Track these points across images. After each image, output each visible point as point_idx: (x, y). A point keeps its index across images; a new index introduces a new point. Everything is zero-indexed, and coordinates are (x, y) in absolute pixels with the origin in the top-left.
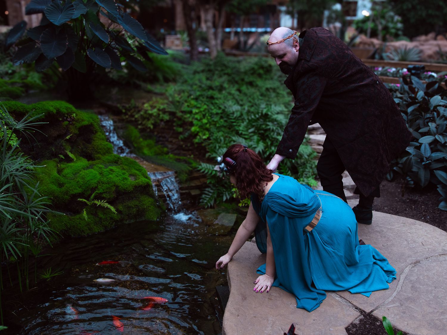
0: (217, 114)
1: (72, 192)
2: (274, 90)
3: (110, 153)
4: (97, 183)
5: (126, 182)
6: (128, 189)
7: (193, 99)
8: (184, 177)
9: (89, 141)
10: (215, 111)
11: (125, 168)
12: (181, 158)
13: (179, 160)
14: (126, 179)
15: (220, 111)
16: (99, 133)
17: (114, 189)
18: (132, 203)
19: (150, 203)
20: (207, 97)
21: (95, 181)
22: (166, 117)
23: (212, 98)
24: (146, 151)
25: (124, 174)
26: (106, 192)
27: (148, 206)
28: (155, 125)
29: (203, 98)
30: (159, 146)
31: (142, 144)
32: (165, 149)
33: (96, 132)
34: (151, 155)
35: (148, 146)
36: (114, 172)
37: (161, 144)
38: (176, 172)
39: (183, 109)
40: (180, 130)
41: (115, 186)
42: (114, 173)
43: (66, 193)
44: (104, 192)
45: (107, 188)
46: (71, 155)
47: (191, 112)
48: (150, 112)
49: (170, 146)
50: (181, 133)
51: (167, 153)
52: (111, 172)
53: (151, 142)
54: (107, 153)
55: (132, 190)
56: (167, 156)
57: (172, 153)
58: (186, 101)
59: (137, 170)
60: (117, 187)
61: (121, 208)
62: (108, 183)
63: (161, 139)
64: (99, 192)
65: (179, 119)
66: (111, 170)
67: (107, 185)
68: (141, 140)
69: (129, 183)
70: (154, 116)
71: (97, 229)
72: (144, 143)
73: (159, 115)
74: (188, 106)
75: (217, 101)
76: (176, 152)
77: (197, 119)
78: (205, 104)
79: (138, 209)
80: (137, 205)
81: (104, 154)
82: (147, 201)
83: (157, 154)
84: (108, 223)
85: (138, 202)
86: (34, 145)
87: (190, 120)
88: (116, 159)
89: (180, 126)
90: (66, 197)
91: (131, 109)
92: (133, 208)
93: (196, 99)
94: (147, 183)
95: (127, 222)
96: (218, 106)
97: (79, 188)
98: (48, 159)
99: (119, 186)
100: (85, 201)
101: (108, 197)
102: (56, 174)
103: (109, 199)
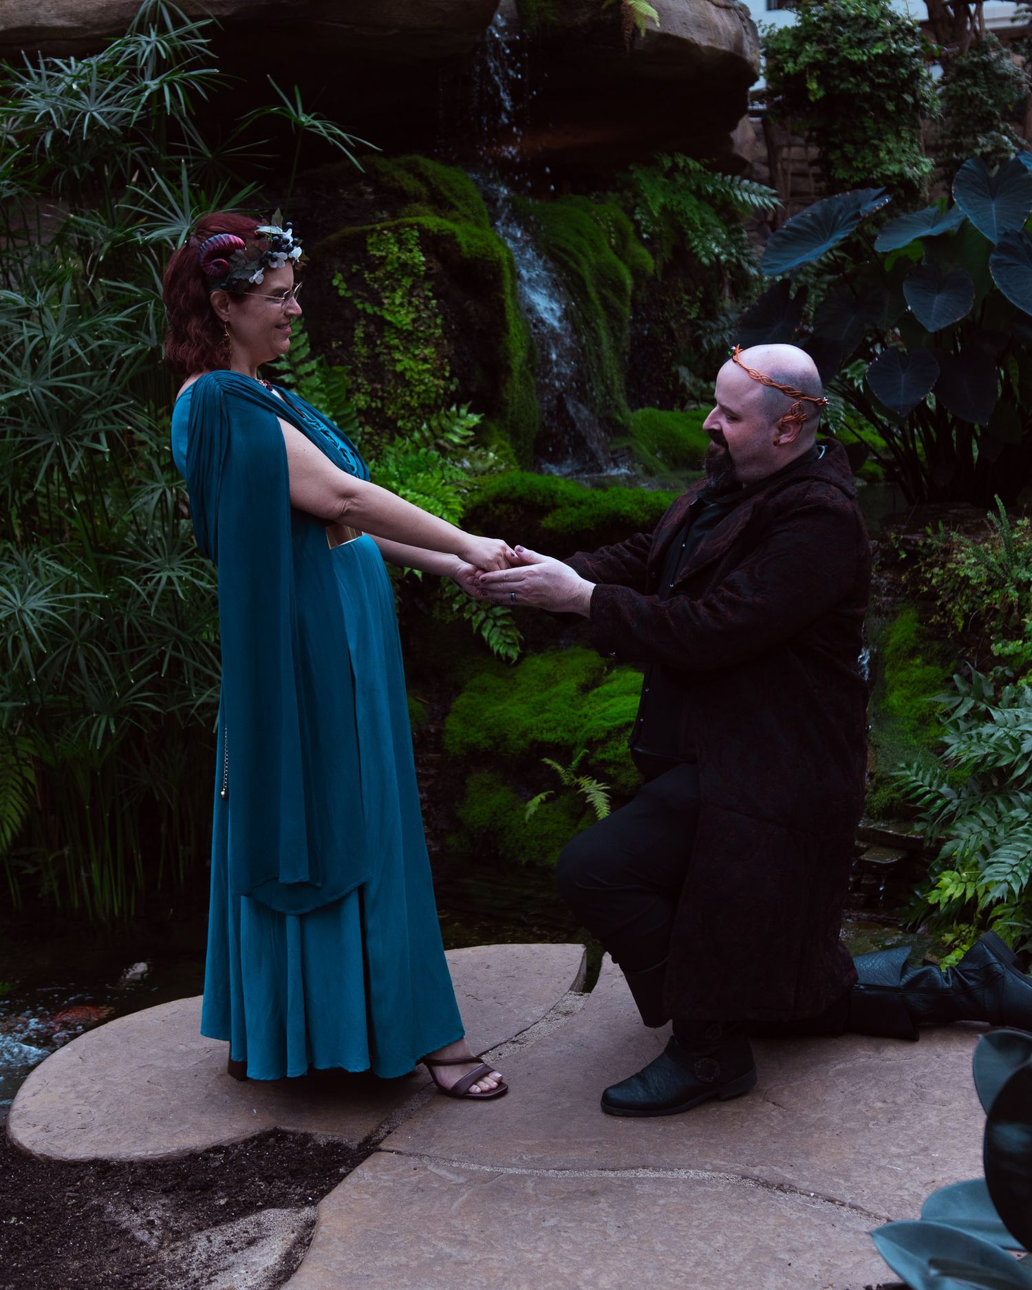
1: (537, 735)
26: (623, 765)
28: (969, 620)
35: (914, 684)
43: (524, 734)
44: (618, 764)
48: (967, 573)
53: (932, 672)
64: (601, 756)
90: (522, 743)
100: (559, 768)
101: (623, 779)
102: (569, 686)
103: (625, 786)
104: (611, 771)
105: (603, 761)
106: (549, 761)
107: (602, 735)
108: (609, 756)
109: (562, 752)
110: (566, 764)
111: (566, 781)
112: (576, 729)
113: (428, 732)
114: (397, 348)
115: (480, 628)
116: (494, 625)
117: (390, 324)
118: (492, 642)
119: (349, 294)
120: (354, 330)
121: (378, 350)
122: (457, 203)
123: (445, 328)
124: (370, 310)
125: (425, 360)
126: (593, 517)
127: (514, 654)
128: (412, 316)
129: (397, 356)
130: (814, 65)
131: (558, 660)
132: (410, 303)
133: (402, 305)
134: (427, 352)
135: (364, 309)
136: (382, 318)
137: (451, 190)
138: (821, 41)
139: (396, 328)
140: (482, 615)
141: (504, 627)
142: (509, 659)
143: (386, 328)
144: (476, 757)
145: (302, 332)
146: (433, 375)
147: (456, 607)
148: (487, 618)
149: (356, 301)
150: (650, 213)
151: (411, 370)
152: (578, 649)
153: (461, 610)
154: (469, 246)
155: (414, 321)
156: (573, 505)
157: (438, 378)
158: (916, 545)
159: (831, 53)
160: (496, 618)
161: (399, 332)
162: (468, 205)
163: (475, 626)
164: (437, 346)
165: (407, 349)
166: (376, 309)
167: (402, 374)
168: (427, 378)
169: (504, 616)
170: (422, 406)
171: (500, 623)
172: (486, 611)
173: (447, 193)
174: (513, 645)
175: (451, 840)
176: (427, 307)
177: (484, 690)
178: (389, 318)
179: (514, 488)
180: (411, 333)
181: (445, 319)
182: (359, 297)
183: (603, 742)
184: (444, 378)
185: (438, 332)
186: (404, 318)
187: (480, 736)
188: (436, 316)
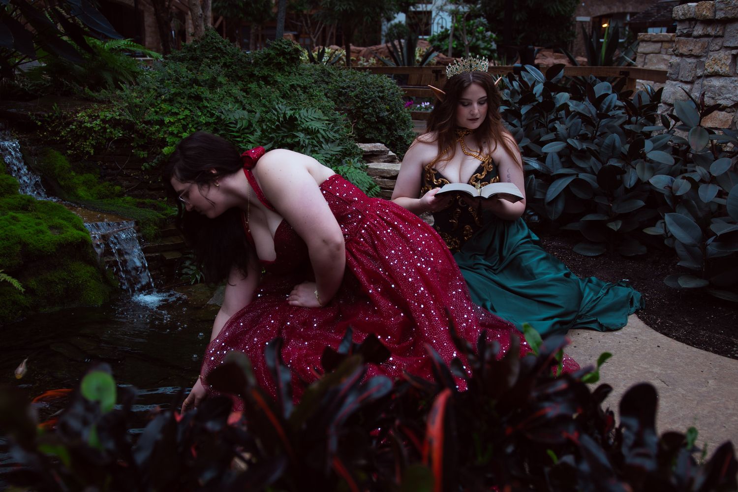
0: (208, 124)
2: (305, 89)
3: (13, 193)
5: (41, 236)
6: (45, 249)
7: (165, 101)
8: (151, 230)
10: (203, 119)
11: (41, 217)
12: (147, 201)
13: (142, 205)
14: (42, 232)
15: (211, 120)
17: (18, 248)
18: (54, 276)
19: (89, 275)
20: (190, 97)
22: (118, 134)
23: (198, 98)
24: (82, 192)
25: (38, 224)
27: (86, 281)
28: (97, 148)
29: (184, 98)
30: (107, 183)
31: (75, 180)
32: (118, 188)
34: (90, 198)
35: (85, 183)
36: (19, 221)
37: (109, 181)
38: (137, 223)
39: (147, 118)
40: (143, 154)
41: (20, 243)
42: (20, 223)
45: (5, 248)
47: (161, 123)
48: (89, 125)
49: (125, 183)
50: (144, 160)
51: (121, 195)
52: (14, 221)
53: (91, 176)
54: (8, 193)
55: (54, 250)
56: (121, 200)
57: (129, 195)
58: (152, 105)
59: (64, 219)
60: (25, 245)
61: (33, 283)
62: (7, 239)
63: (110, 171)
65: (142, 136)
66: (14, 218)
67: (6, 242)
68: (73, 173)
69: (47, 238)
70: (95, 132)
72: (77, 179)
73: (105, 129)
74: (156, 113)
75: (206, 104)
76: (136, 192)
77: (172, 134)
78: (186, 108)
79: (66, 286)
80: (64, 280)
82: (83, 272)
83: (102, 197)
84: (7, 312)
85: (66, 273)
87: (161, 135)
88: (23, 202)
89: (143, 148)
91: (53, 122)
92: (57, 284)
93: (170, 101)
94: (81, 238)
95: (47, 310)
96: (208, 111)
99: (28, 245)
158: (44, 117)
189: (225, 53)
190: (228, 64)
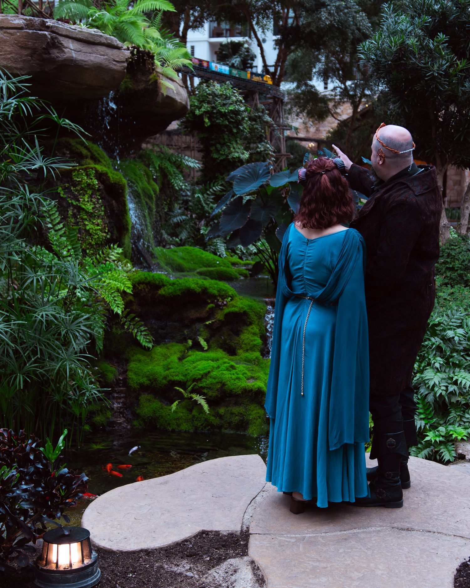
1: (171, 378)
4: (202, 375)
5: (237, 381)
6: (234, 390)
9: (238, 333)
14: (238, 378)
16: (254, 326)
17: (219, 386)
18: (236, 410)
19: (258, 415)
21: (201, 372)
25: (244, 374)
26: (210, 388)
27: (254, 419)
33: (251, 324)
41: (221, 383)
43: (165, 378)
44: (208, 388)
45: (211, 384)
46: (203, 343)
52: (230, 369)
55: (240, 392)
60: (224, 385)
61: (222, 411)
62: (215, 378)
64: (200, 385)
66: (232, 367)
67: (214, 380)
69: (240, 384)
71: (184, 427)
79: (242, 418)
80: (241, 414)
81: (247, 351)
84: (199, 424)
85: (244, 410)
86: (168, 324)
90: (164, 382)
92: (236, 415)
95: (226, 431)
97: (183, 376)
98: (177, 342)
99: (226, 385)
100: (182, 390)
101: (210, 394)
102: (174, 358)
103: (211, 397)
104: (205, 391)
105: (201, 387)
106: (178, 388)
107: (200, 377)
108: (204, 384)
109: (183, 384)
110: (185, 389)
111: (186, 395)
112: (186, 375)
113: (120, 379)
114: (86, 219)
115: (136, 336)
116: (141, 334)
117: (83, 209)
118: (141, 341)
119: (65, 196)
120: (68, 211)
121: (78, 220)
122: (101, 160)
123: (105, 211)
124: (74, 203)
125: (98, 225)
126: (180, 290)
127: (150, 345)
128: (93, 206)
129: (86, 223)
130: (206, 112)
131: (168, 348)
132: (91, 201)
133: (88, 202)
134: (99, 221)
135: (72, 203)
136: (80, 207)
137: (98, 154)
138: (209, 103)
139: (86, 211)
140: (136, 331)
141: (145, 335)
142: (149, 348)
143: (81, 211)
144: (143, 388)
145: (56, 211)
146: (101, 231)
147: (126, 327)
148: (138, 331)
149: (68, 199)
150: (155, 168)
151: (92, 229)
152: (174, 343)
153: (128, 329)
154: (113, 178)
155: (93, 208)
156: (170, 285)
157: (103, 232)
159: (213, 108)
160: (141, 331)
161: (87, 213)
162: (104, 161)
163: (134, 335)
164: (102, 219)
165: (90, 220)
166: (77, 203)
167: (89, 230)
168: (99, 232)
169: (145, 331)
170: (96, 244)
171: (143, 333)
172: (137, 329)
173: (97, 155)
174: (150, 342)
175: (136, 423)
176: (98, 203)
177: (140, 361)
178: (83, 207)
179: (146, 278)
180: (92, 213)
181: (105, 208)
182: (69, 197)
183: (200, 379)
184: (105, 232)
185: (103, 213)
186: (89, 207)
187: (145, 379)
188: (102, 206)
189: (457, 259)
190: (456, 269)
